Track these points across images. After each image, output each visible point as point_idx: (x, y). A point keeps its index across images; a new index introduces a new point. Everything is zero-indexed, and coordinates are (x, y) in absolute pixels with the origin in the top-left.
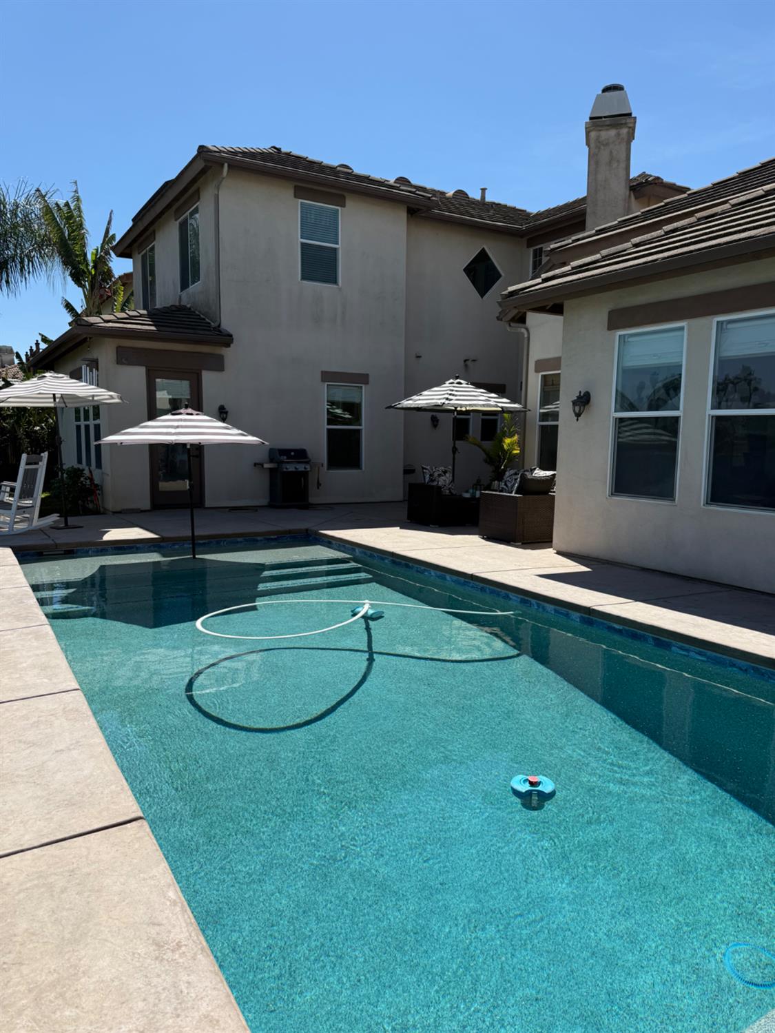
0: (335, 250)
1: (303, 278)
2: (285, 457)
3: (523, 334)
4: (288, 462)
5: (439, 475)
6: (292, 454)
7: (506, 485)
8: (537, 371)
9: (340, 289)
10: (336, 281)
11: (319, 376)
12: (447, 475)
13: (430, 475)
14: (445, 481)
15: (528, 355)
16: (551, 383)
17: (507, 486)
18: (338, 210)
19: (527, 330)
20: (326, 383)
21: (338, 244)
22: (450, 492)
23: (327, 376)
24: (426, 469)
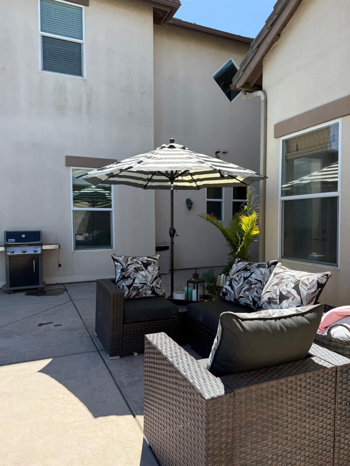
0: (80, 45)
1: (45, 68)
2: (13, 240)
3: (259, 97)
4: (16, 245)
5: (137, 270)
6: (23, 236)
7: (231, 285)
8: (277, 136)
9: (85, 81)
10: (81, 74)
11: (63, 161)
12: (150, 268)
13: (123, 270)
14: (146, 277)
15: (266, 120)
16: (295, 149)
17: (232, 288)
18: (82, 8)
19: (265, 93)
20: (71, 168)
21: (82, 39)
22: (154, 292)
23: (71, 161)
24: (118, 261)
